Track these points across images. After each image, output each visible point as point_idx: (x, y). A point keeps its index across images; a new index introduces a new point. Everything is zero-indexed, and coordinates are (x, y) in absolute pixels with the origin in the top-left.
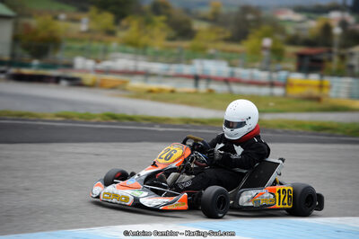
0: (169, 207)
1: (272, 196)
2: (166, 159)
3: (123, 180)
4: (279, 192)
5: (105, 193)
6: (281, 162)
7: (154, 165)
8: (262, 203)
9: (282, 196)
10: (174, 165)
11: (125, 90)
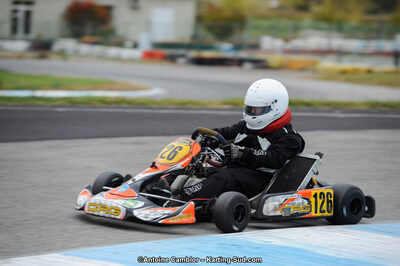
0: (171, 221)
3: (114, 187)
4: (315, 196)
5: (91, 204)
6: (317, 157)
7: (153, 166)
8: (293, 211)
9: (320, 201)
10: (179, 166)
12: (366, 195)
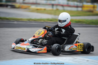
0: (40, 52)
1: (76, 47)
2: (38, 34)
3: (23, 42)
4: (79, 45)
5: (16, 47)
6: (79, 35)
7: (34, 36)
8: (73, 50)
9: (80, 47)
10: (41, 37)
11: (29, 9)
12: (92, 45)
